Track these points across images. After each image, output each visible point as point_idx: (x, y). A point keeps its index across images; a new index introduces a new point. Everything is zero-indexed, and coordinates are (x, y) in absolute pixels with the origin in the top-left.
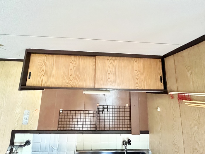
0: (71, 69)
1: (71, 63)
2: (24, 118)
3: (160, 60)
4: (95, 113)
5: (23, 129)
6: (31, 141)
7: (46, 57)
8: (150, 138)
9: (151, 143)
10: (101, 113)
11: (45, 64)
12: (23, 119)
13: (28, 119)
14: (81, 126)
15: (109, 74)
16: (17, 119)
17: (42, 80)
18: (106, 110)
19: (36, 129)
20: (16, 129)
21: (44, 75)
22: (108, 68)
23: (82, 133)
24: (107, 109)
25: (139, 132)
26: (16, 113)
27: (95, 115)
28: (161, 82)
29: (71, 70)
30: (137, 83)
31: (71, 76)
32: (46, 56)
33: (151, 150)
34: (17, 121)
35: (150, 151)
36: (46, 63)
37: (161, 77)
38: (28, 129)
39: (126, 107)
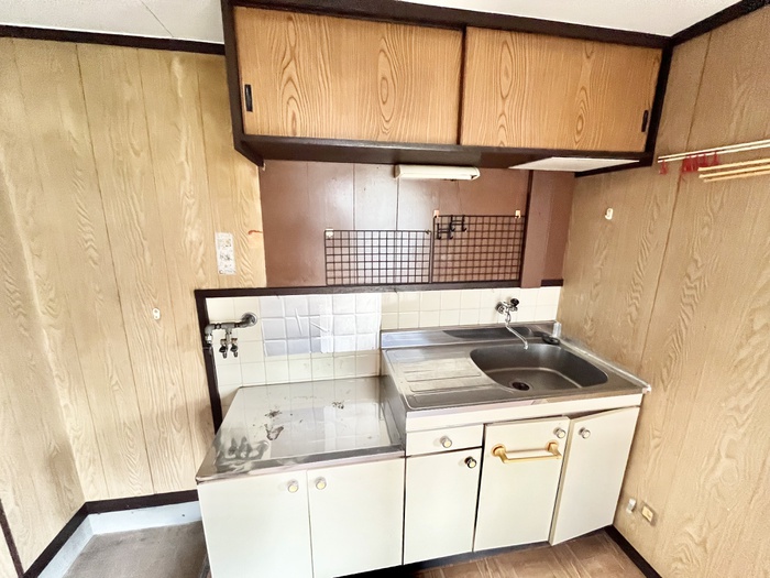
0: (384, 78)
1: (382, 54)
2: (218, 256)
3: (659, 53)
4: (427, 236)
5: (226, 287)
6: (257, 315)
7: (291, 24)
8: (563, 294)
9: (562, 305)
10: (444, 236)
11: (293, 57)
12: (219, 260)
13: (232, 257)
14: (390, 272)
15: (504, 99)
16: (199, 260)
17: (294, 118)
18: (459, 228)
19: (263, 283)
20: (204, 287)
21: (296, 96)
22: (504, 78)
23: (395, 291)
24: (463, 224)
25: (540, 284)
26: (191, 243)
27: (427, 243)
28: (643, 130)
29: (384, 82)
30: (579, 133)
31: (384, 103)
32: (290, 19)
33: (561, 321)
34: (201, 265)
35: (557, 325)
36: (297, 52)
37: (646, 112)
38: (240, 287)
39: (513, 220)
